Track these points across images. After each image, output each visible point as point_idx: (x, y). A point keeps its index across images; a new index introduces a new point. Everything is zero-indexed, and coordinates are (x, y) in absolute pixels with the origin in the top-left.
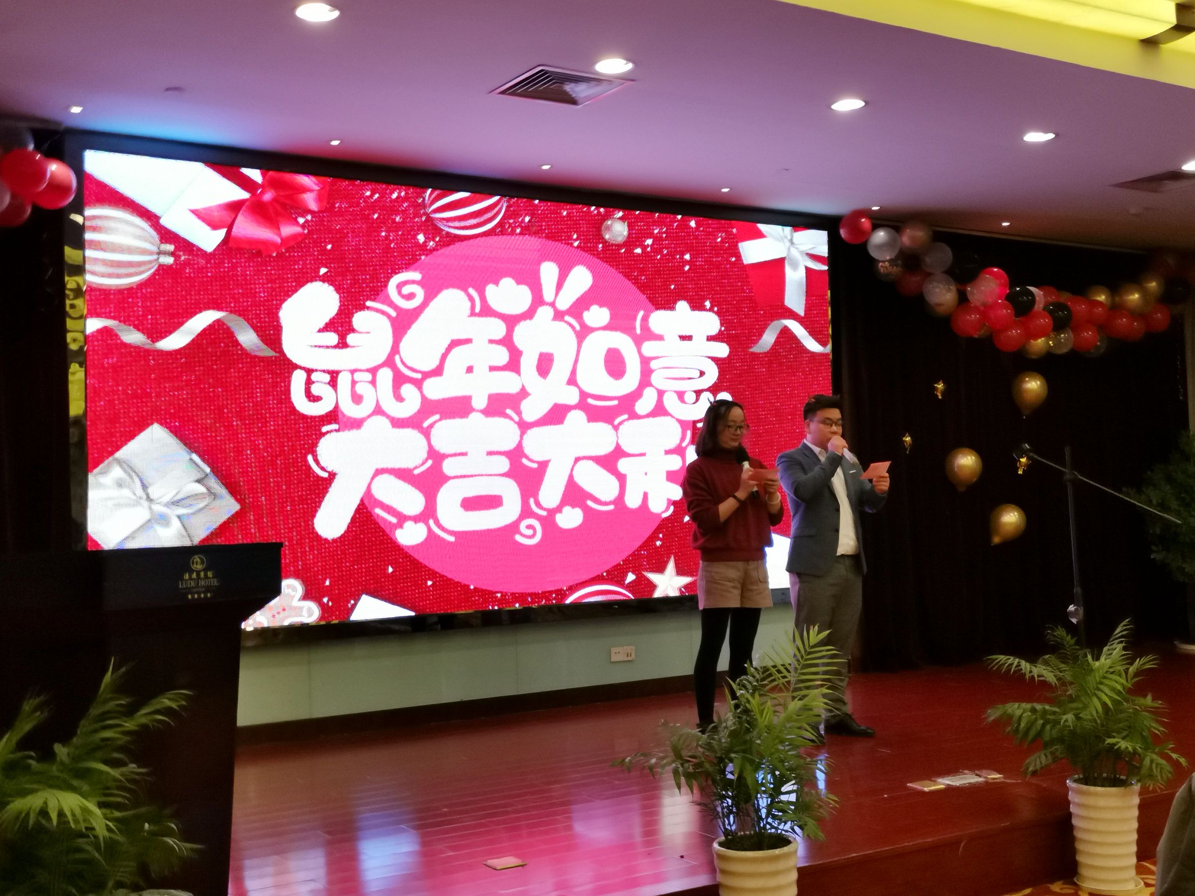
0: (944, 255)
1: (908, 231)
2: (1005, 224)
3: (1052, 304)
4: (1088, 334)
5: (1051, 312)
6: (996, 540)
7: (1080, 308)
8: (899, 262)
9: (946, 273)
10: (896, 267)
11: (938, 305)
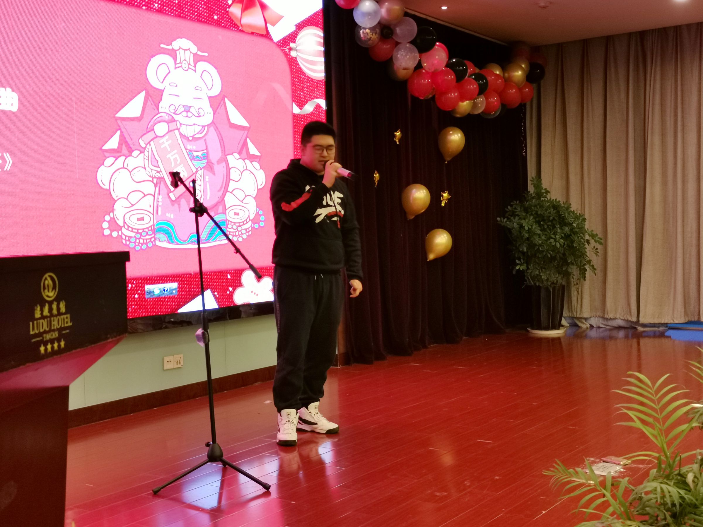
0: (412, 27)
2: (444, 8)
3: (473, 75)
4: (494, 100)
5: (475, 79)
6: (431, 257)
8: (378, 31)
9: (412, 42)
10: (375, 35)
11: (405, 69)
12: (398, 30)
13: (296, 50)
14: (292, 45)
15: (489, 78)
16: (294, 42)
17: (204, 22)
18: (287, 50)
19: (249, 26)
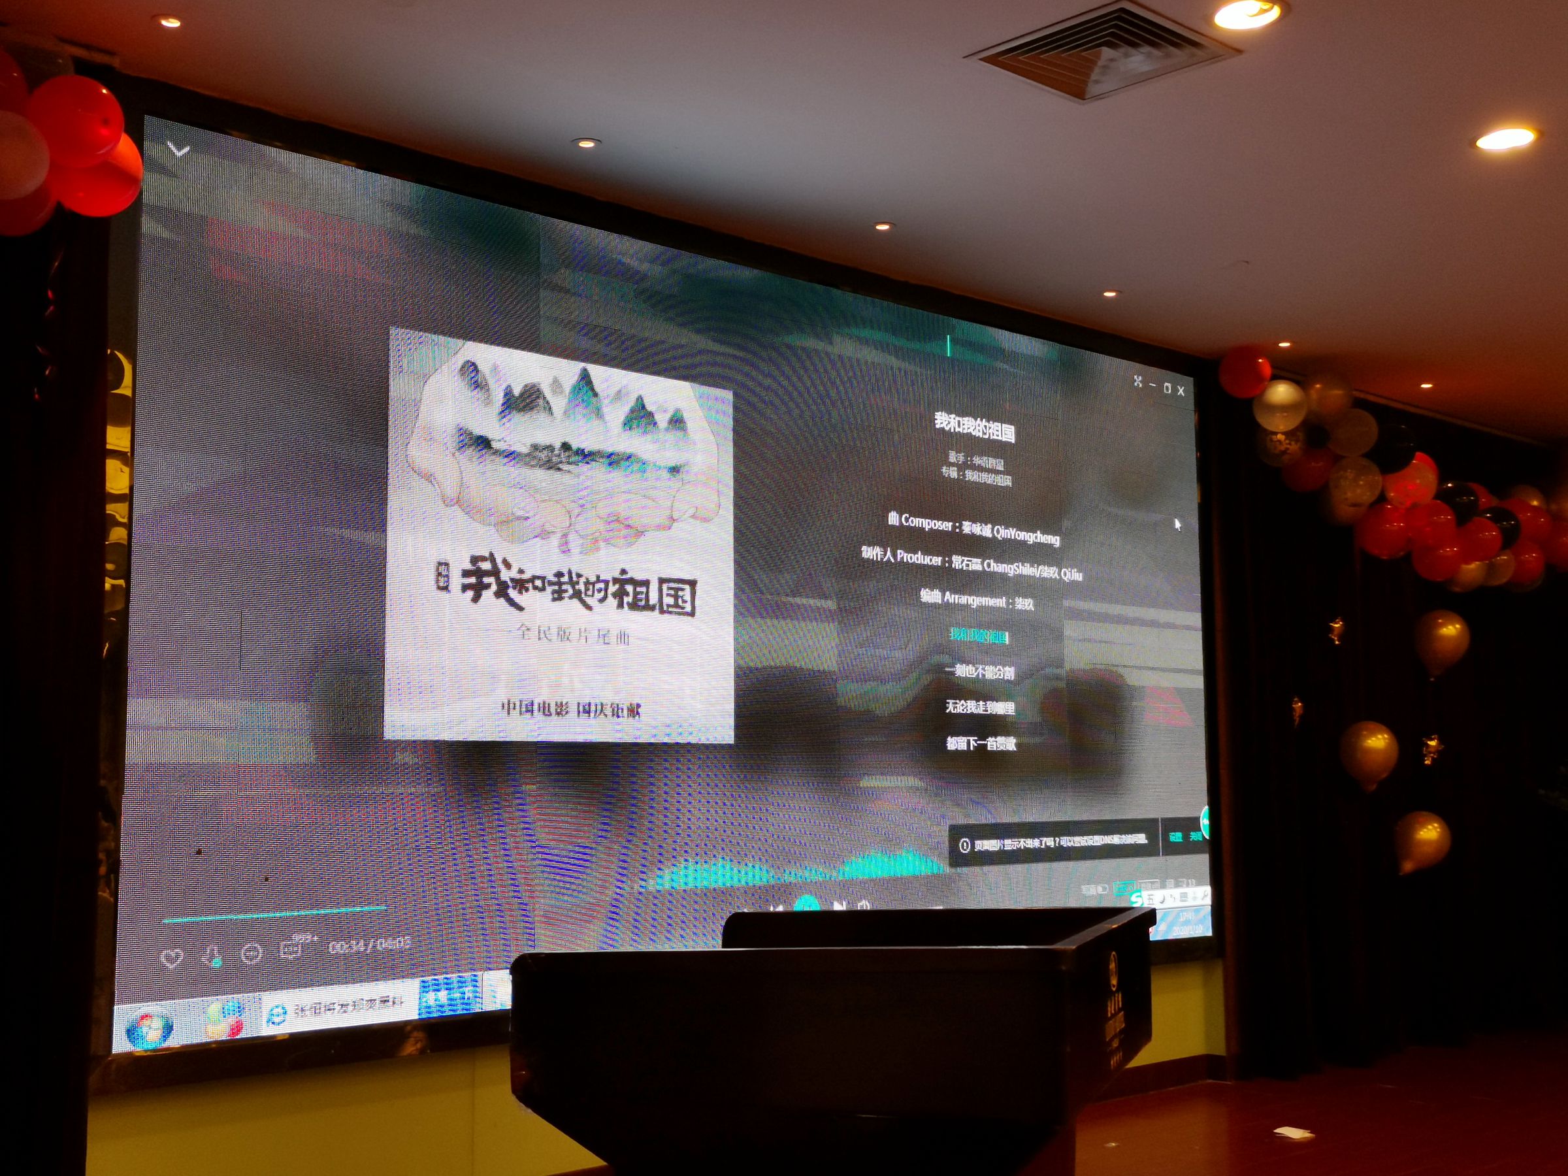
0: (1369, 429)
1: (1318, 385)
2: (1425, 386)
3: (1487, 510)
4: (1531, 556)
6: (1408, 866)
8: (1300, 435)
9: (1367, 456)
10: (1296, 444)
11: (1354, 505)
12: (1340, 433)
15: (1521, 516)
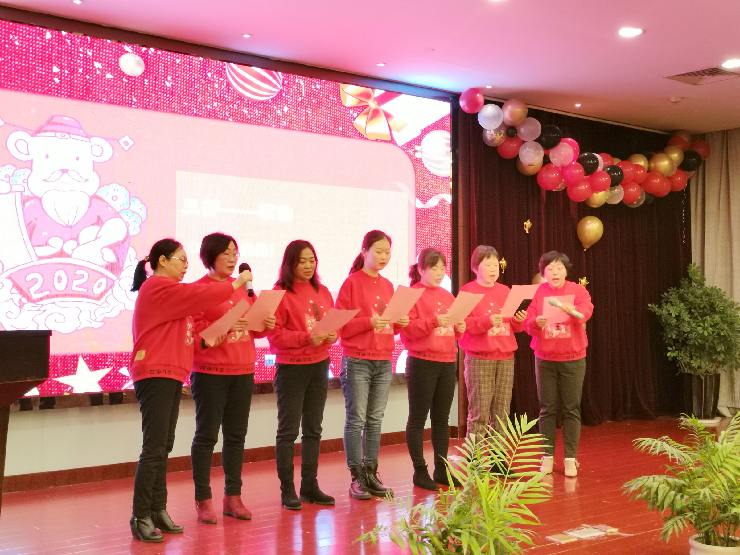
0: (536, 128)
1: (510, 107)
2: (578, 105)
3: (608, 167)
4: (633, 190)
5: (609, 172)
7: (628, 170)
8: (502, 131)
9: (536, 141)
10: (500, 135)
11: (532, 165)
12: (522, 130)
13: (422, 152)
14: (417, 148)
16: (420, 145)
17: (329, 134)
18: (412, 153)
19: (374, 134)
